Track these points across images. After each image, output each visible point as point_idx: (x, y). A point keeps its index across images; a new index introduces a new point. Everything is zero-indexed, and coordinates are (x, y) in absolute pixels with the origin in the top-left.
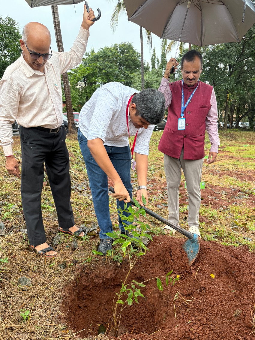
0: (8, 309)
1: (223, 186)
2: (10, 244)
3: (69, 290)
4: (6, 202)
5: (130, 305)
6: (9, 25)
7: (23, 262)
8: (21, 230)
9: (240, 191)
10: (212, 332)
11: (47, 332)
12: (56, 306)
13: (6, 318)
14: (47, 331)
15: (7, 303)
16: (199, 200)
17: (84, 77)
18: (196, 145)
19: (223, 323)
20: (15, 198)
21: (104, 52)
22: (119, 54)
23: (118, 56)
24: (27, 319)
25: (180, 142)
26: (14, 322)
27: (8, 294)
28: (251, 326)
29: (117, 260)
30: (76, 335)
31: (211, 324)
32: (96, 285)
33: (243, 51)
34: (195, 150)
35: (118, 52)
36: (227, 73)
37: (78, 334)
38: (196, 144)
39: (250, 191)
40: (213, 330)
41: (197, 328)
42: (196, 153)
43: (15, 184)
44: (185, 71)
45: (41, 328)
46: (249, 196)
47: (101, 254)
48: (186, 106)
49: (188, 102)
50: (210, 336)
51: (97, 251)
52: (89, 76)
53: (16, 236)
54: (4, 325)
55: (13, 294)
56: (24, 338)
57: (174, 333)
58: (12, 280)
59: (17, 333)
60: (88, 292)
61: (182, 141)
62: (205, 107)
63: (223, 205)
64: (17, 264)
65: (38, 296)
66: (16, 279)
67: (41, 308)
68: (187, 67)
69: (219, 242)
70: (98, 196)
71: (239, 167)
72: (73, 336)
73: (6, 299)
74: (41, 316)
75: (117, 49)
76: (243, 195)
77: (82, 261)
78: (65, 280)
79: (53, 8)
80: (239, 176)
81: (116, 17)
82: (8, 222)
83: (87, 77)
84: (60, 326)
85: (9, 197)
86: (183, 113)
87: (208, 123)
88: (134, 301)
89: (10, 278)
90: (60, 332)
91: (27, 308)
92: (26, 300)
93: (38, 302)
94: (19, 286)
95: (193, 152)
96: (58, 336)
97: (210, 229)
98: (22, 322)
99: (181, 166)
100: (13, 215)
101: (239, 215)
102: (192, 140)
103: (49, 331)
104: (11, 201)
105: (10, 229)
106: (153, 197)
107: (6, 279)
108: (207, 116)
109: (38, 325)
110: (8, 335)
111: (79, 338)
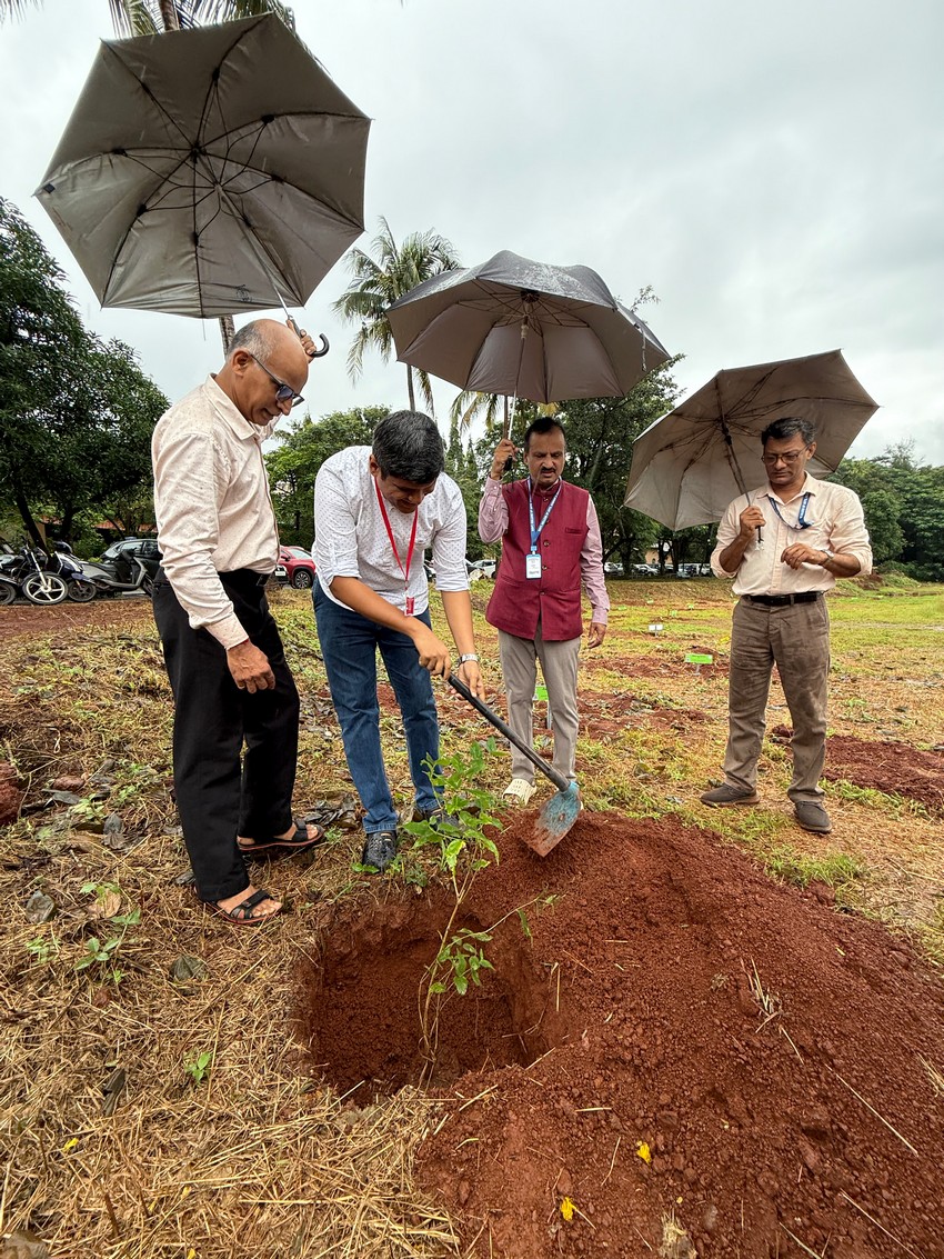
0: (148, 1057)
1: (600, 691)
2: (140, 869)
3: (305, 974)
4: (123, 761)
5: (463, 993)
6: (117, 357)
7: (182, 914)
8: (167, 830)
9: (633, 698)
10: (671, 1036)
11: (263, 1109)
12: (278, 1026)
13: (143, 1087)
14: (264, 1103)
15: (142, 1042)
16: (574, 727)
17: (289, 472)
18: (566, 610)
19: (690, 1012)
20: (144, 749)
21: (333, 424)
22: (364, 428)
23: (362, 431)
24: (205, 1078)
25: (534, 604)
26: (168, 1096)
27: (145, 1012)
28: (756, 1010)
29: (415, 881)
30: (344, 1102)
31: (664, 1018)
32: (366, 948)
33: (604, 431)
34: (563, 620)
35: (362, 425)
36: (577, 471)
37: (347, 1099)
38: (565, 607)
39: (652, 699)
40: (669, 1032)
41: (632, 1030)
42: (566, 628)
43: (144, 713)
44: (534, 455)
45: (247, 1098)
46: (653, 709)
47: (374, 871)
48: (539, 530)
49: (543, 523)
50: (667, 1048)
51: (363, 864)
52: (301, 471)
53: (153, 847)
54: (139, 1112)
55: (158, 1011)
56: (199, 1139)
57: (582, 1054)
58: (154, 971)
59: (180, 1128)
60: (348, 971)
61: (536, 601)
62: (577, 532)
63: (609, 730)
64: (164, 923)
65: (227, 1004)
66: (162, 966)
67: (241, 1039)
68: (539, 445)
69: (622, 814)
70: (351, 728)
71: (619, 650)
72: (336, 1109)
73: (142, 1030)
74: (240, 1063)
75: (360, 418)
76: (642, 707)
77: (331, 894)
78: (294, 949)
79: (224, 328)
80: (623, 667)
81: (357, 354)
82: (132, 812)
83: (296, 471)
84: (298, 1083)
85: (128, 747)
86: (535, 544)
87: (583, 565)
88: (470, 981)
89: (148, 965)
90: (299, 1100)
91: (200, 1043)
92: (196, 1021)
93: (229, 1022)
94: (174, 985)
95: (561, 625)
96: (294, 1114)
97: (596, 785)
98: (191, 1089)
99: (536, 655)
100: (143, 792)
101: (645, 750)
102: (557, 599)
103: (270, 1103)
104: (136, 757)
105: (138, 830)
106: (464, 723)
107: (136, 970)
108: (582, 550)
109: (237, 1091)
110: (153, 1138)
111: (352, 1109)
